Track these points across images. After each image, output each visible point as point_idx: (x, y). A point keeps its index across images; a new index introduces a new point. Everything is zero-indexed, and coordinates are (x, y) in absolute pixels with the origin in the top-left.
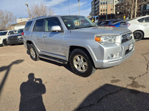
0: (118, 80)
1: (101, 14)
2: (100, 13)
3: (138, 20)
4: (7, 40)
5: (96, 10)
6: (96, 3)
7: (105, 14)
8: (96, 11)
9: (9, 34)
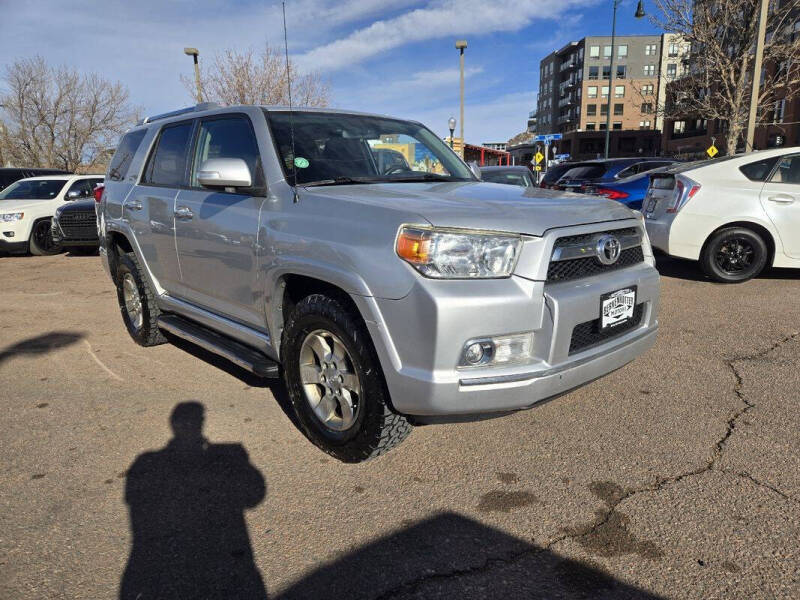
0: (526, 494)
1: (588, 127)
2: (585, 121)
3: (744, 169)
4: (54, 224)
5: (561, 103)
6: (563, 67)
7: (597, 128)
8: (563, 111)
9: (73, 194)
